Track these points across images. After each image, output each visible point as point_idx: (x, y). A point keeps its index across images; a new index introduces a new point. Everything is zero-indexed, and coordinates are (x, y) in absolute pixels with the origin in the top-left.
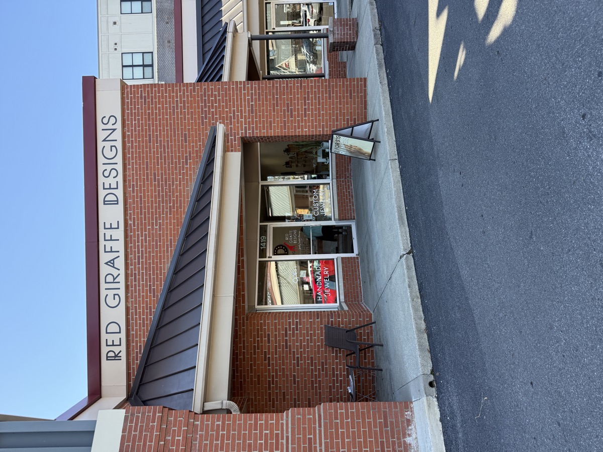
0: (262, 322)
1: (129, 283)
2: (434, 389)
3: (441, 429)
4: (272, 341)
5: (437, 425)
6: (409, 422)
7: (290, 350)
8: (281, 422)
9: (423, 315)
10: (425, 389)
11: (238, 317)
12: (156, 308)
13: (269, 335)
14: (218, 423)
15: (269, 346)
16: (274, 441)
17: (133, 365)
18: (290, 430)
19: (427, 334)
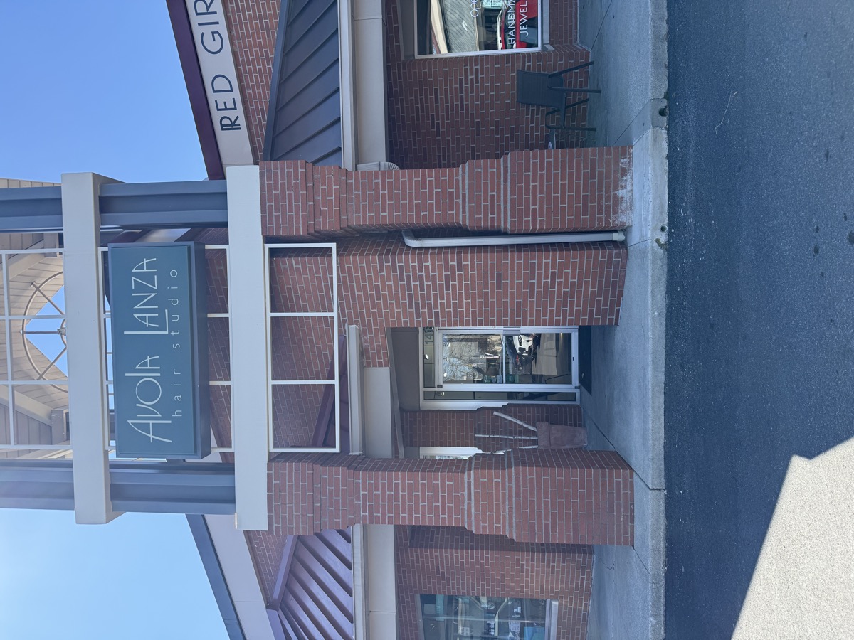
0: (426, 70)
1: (230, 14)
2: (665, 118)
3: (667, 168)
4: (442, 99)
5: (662, 163)
6: (624, 172)
7: (467, 112)
8: (455, 178)
9: (666, 13)
10: (652, 118)
11: (390, 64)
12: (274, 52)
13: (436, 90)
14: (377, 181)
15: (437, 107)
16: (448, 201)
17: (258, 136)
18: (467, 187)
19: (668, 42)
